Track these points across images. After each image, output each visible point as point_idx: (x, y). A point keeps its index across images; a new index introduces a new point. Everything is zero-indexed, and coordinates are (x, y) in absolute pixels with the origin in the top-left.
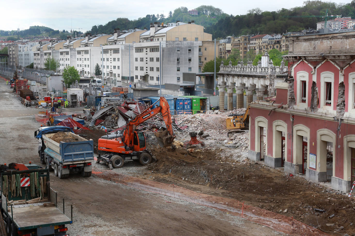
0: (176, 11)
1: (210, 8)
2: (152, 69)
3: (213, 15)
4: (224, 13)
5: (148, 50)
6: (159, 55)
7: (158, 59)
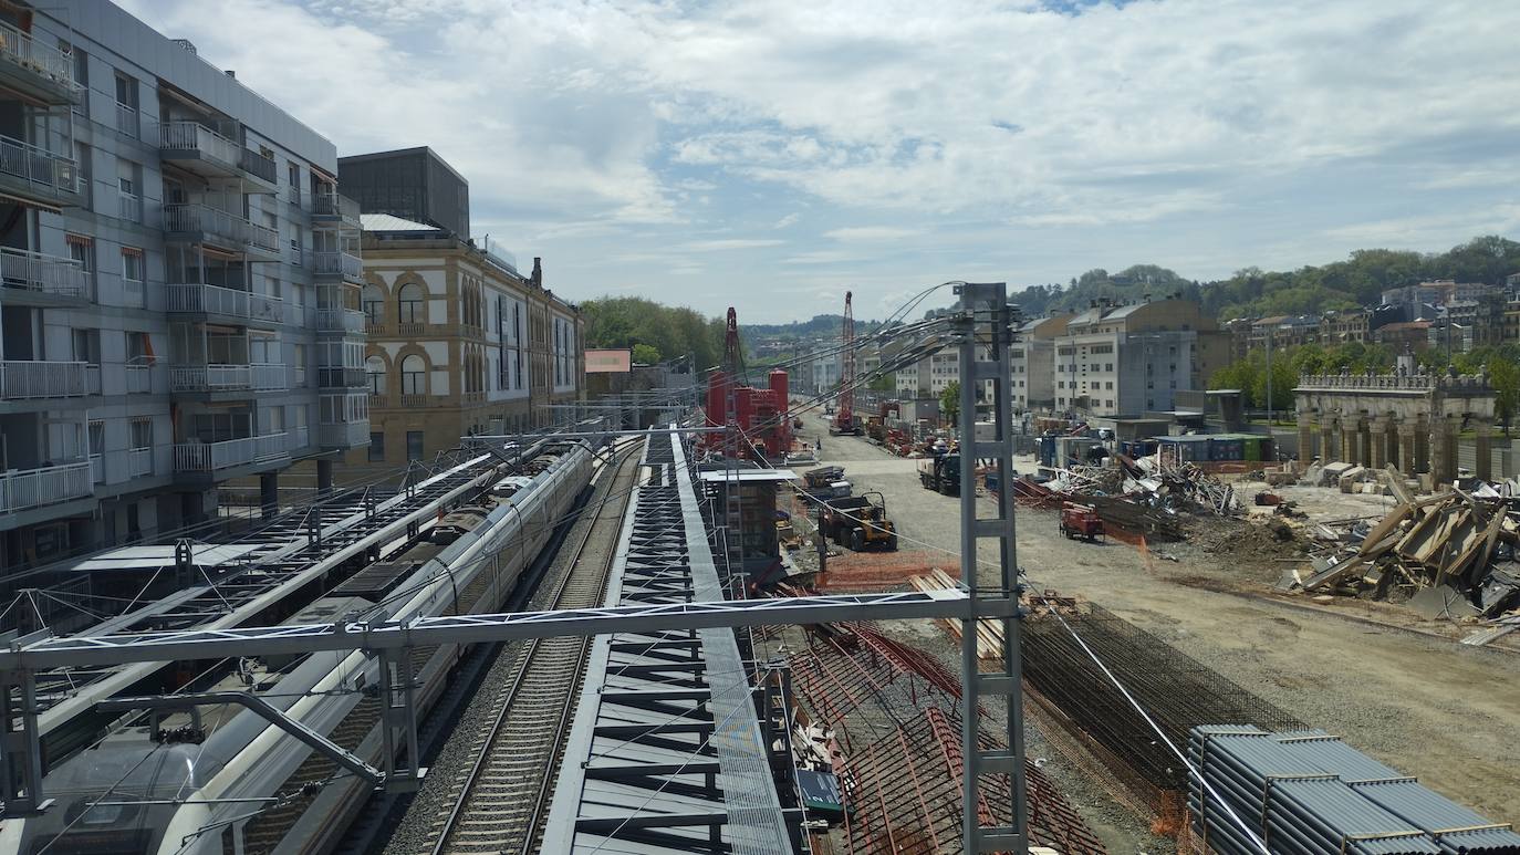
0: (1084, 278)
1: (1153, 270)
2: (1096, 386)
3: (1157, 282)
4: (1181, 277)
5: (1088, 350)
6: (1113, 358)
7: (1109, 368)
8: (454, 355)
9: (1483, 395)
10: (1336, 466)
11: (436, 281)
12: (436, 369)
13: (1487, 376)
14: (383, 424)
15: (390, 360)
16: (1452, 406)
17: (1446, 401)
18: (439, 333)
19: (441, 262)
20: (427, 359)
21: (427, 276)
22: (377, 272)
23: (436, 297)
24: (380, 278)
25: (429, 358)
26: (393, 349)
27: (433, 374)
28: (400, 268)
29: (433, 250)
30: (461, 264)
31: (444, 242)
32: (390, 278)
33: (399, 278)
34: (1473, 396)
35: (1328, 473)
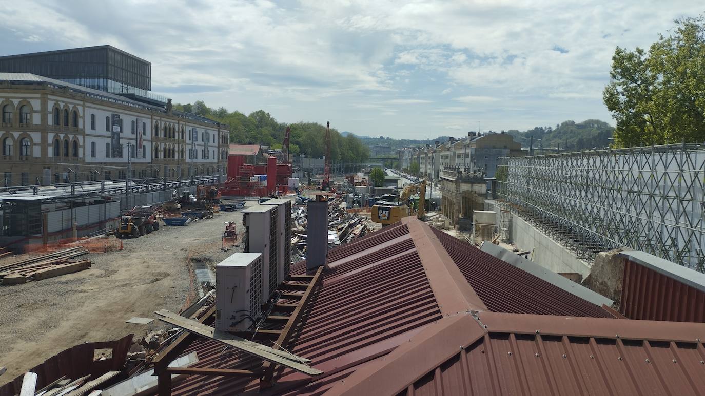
0: (562, 124)
1: (598, 122)
3: (599, 128)
4: (611, 126)
8: (44, 139)
11: (36, 104)
12: (35, 145)
14: (11, 168)
15: (15, 139)
16: (465, 187)
17: (462, 185)
18: (36, 129)
19: (39, 96)
20: (31, 140)
21: (32, 102)
22: (10, 99)
23: (36, 112)
24: (12, 102)
25: (32, 139)
26: (16, 135)
27: (34, 147)
28: (21, 98)
29: (35, 91)
30: (50, 97)
31: (40, 87)
32: (16, 102)
33: (20, 102)
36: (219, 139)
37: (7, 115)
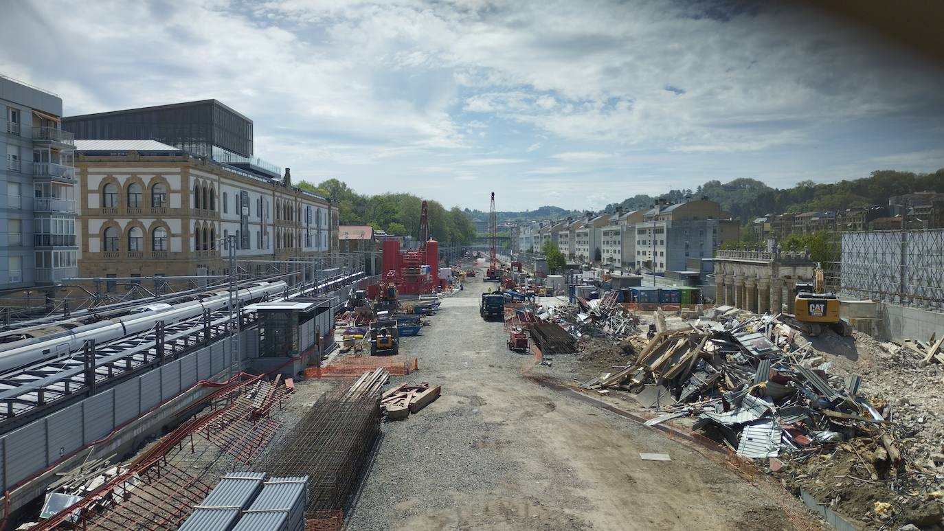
1: (750, 181)
2: (655, 254)
3: (752, 189)
4: (768, 186)
5: (652, 231)
6: (663, 236)
7: (662, 243)
8: (185, 228)
9: (804, 265)
10: (723, 308)
11: (175, 182)
12: (174, 236)
13: (808, 253)
14: (140, 269)
15: (145, 228)
16: (784, 271)
17: (781, 268)
18: (176, 214)
19: (178, 170)
20: (168, 229)
21: (169, 178)
22: (138, 176)
23: (174, 192)
24: (141, 180)
25: (169, 229)
26: (147, 223)
27: (172, 239)
28: (153, 174)
29: (173, 163)
30: (191, 171)
31: (180, 158)
32: (147, 180)
33: (152, 179)
34: (798, 265)
35: (718, 312)
36: (329, 220)
37: (132, 197)
